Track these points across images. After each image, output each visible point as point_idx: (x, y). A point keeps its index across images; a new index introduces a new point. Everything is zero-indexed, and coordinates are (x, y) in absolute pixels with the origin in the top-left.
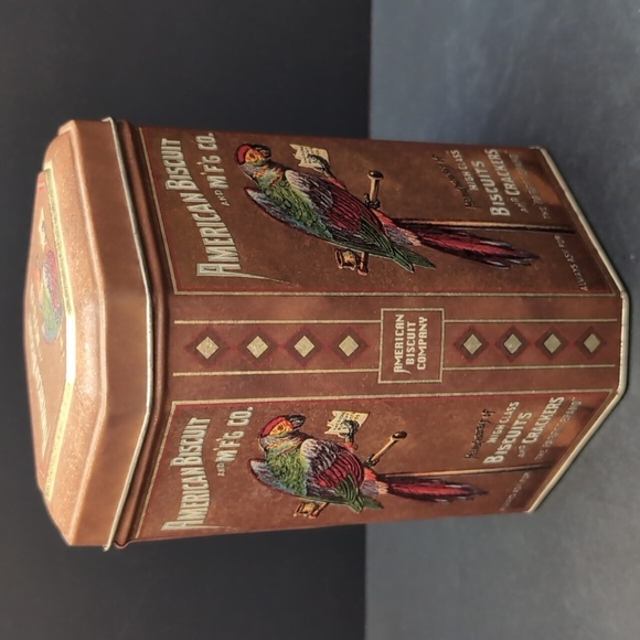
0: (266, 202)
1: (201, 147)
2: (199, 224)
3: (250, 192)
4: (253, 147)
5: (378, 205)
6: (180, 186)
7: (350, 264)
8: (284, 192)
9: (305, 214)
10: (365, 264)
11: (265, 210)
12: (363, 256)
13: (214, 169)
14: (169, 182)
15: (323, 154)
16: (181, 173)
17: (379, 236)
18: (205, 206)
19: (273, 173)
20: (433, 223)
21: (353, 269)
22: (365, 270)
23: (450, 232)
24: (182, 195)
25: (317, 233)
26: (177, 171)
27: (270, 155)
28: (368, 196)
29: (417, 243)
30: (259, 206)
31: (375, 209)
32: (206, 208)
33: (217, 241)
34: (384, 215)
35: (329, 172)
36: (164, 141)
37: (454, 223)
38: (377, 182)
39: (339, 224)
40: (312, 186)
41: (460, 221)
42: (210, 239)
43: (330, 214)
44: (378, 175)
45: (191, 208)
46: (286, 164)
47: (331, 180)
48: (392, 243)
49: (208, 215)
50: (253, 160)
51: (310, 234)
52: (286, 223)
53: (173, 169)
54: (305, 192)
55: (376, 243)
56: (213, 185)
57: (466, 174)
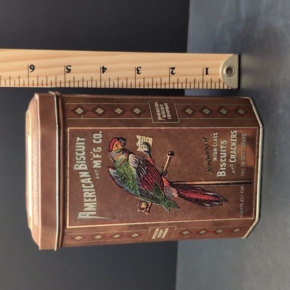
0: (116, 175)
1: (94, 141)
2: (84, 190)
3: (110, 170)
4: (118, 139)
5: (166, 174)
6: (80, 168)
7: (143, 209)
8: (126, 169)
9: (131, 182)
10: (150, 208)
11: (114, 180)
12: (150, 205)
13: (98, 156)
14: (76, 165)
15: (150, 141)
16: (82, 160)
17: (160, 193)
18: (89, 179)
19: (123, 157)
20: (188, 183)
21: (143, 211)
22: (149, 212)
23: (193, 188)
24: (80, 173)
25: (133, 192)
26: (80, 159)
27: (125, 145)
28: (163, 168)
29: (176, 195)
30: (112, 178)
31: (164, 176)
32: (89, 181)
33: (90, 200)
34: (167, 180)
35: (150, 154)
36: (78, 139)
37: (197, 183)
38: (170, 158)
39: (145, 187)
40: (139, 164)
41: (201, 181)
42: (87, 198)
43: (143, 181)
44: (172, 154)
45: (83, 181)
46: (131, 150)
47: (149, 159)
48: (165, 196)
49: (89, 185)
50: (116, 148)
51: (131, 194)
52: (122, 188)
53: (79, 157)
54: (135, 168)
55: (158, 197)
56: (95, 166)
57: (215, 150)
